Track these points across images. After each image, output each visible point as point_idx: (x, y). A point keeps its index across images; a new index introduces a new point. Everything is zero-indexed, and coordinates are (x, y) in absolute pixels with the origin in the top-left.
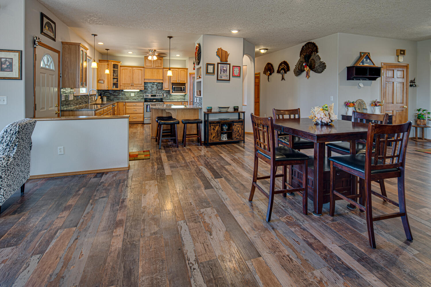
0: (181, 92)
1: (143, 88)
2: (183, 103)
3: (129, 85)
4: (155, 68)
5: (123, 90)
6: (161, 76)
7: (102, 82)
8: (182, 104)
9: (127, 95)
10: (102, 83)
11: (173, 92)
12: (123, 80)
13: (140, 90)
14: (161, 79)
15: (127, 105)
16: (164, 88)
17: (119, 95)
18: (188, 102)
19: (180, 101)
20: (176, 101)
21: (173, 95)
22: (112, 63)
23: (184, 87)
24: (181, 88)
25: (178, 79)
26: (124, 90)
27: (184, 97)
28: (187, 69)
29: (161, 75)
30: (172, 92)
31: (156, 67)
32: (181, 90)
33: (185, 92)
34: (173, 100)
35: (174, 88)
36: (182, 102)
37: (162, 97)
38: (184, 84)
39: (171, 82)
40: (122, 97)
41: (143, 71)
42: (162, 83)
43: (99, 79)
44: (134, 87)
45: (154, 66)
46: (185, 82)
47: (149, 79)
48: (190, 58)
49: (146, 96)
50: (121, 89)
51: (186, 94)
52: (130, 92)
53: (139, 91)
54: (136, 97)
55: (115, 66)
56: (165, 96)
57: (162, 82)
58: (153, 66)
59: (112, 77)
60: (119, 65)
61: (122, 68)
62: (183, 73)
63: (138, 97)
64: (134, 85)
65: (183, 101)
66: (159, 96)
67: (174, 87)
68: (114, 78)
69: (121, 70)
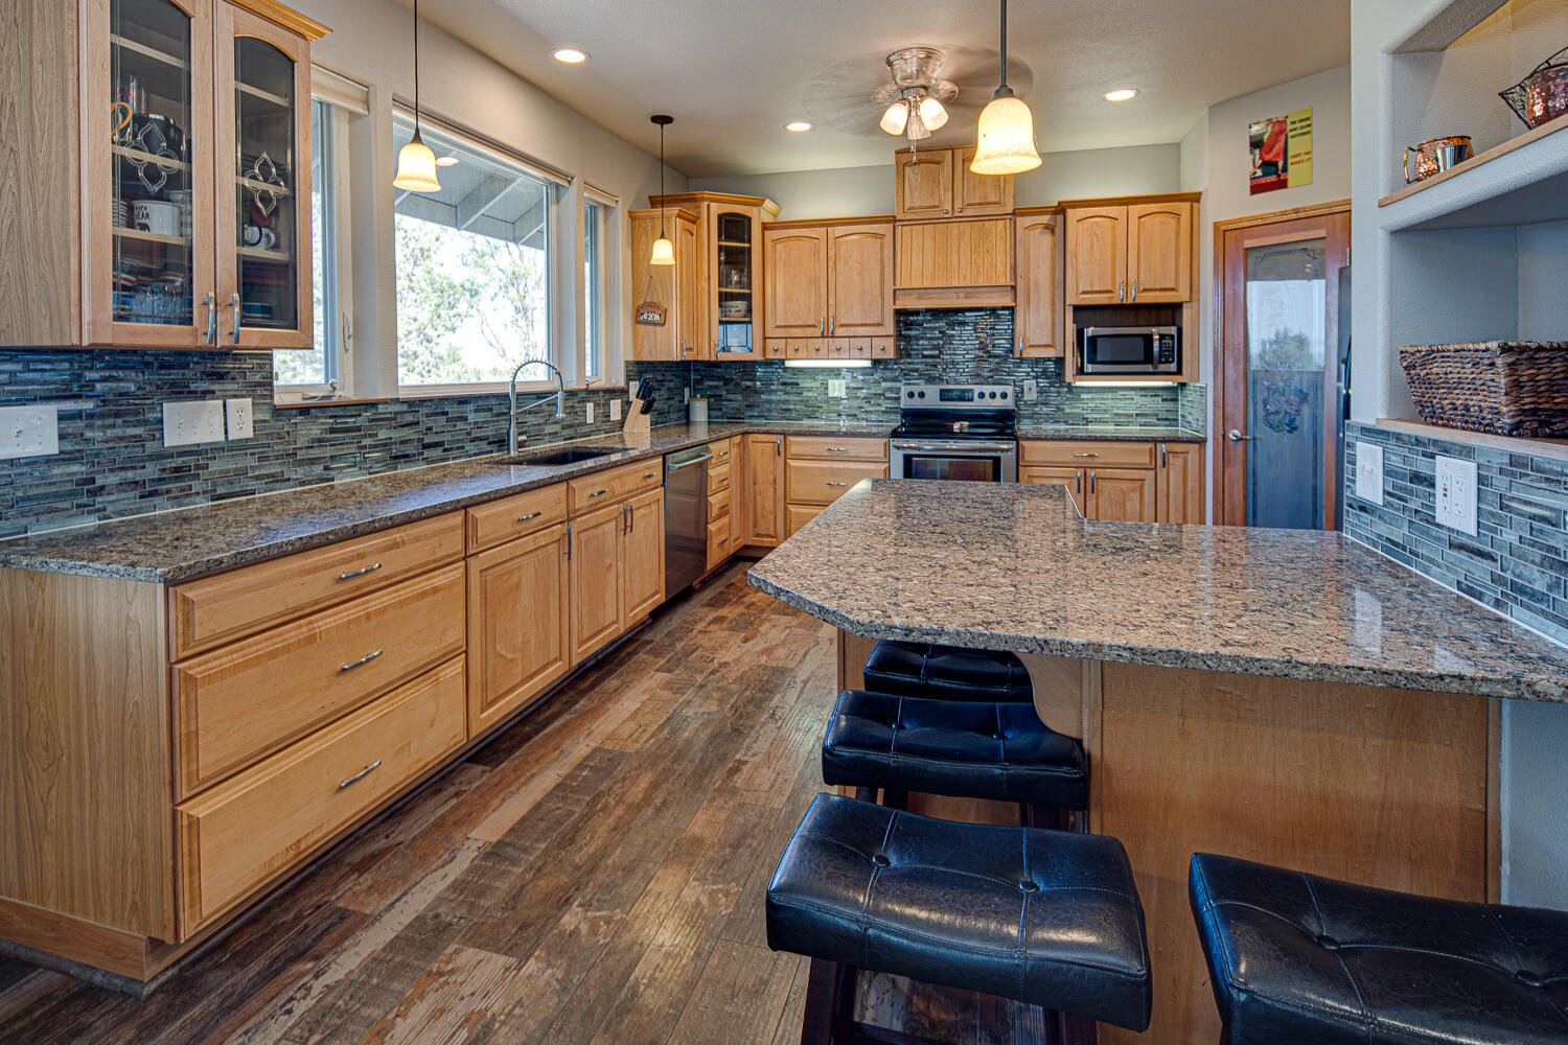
0: (1149, 368)
1: (890, 344)
2: (1163, 447)
3: (809, 332)
4: (960, 219)
5: (782, 361)
6: (1000, 269)
7: (657, 317)
8: (1153, 454)
9: (810, 389)
10: (654, 324)
11: (1089, 368)
12: (780, 305)
13: (876, 362)
14: (1002, 282)
15: (794, 450)
16: (1019, 345)
17: (771, 392)
18: (1202, 442)
19: (1134, 430)
20: (1110, 429)
21: (1088, 390)
22: (714, 205)
23: (1173, 330)
24: (1148, 339)
25: (1120, 279)
26: (789, 364)
27: (1170, 405)
28: (1195, 198)
29: (1002, 260)
30: (1081, 371)
31: (969, 212)
32: (1148, 358)
33: (1179, 372)
34: (1087, 421)
35: (1093, 340)
36: (1155, 441)
37: (1009, 403)
38: (1170, 312)
39: (1072, 300)
40: (787, 402)
41: (889, 240)
42: (1012, 309)
43: (641, 302)
44: (838, 342)
45: (958, 205)
46: (1181, 295)
47: (921, 291)
48: (1215, 108)
49: (911, 395)
50: (771, 356)
51: (1183, 385)
52: (823, 370)
53: (868, 364)
54: (856, 403)
55: (734, 227)
56: (1031, 395)
57: (1008, 302)
58: (948, 207)
59: (715, 290)
60: (759, 215)
61: (771, 235)
62: (1159, 227)
63: (867, 399)
64: (840, 332)
65: (1161, 430)
66: (993, 395)
67: (1089, 332)
68: (724, 298)
69: (769, 245)
